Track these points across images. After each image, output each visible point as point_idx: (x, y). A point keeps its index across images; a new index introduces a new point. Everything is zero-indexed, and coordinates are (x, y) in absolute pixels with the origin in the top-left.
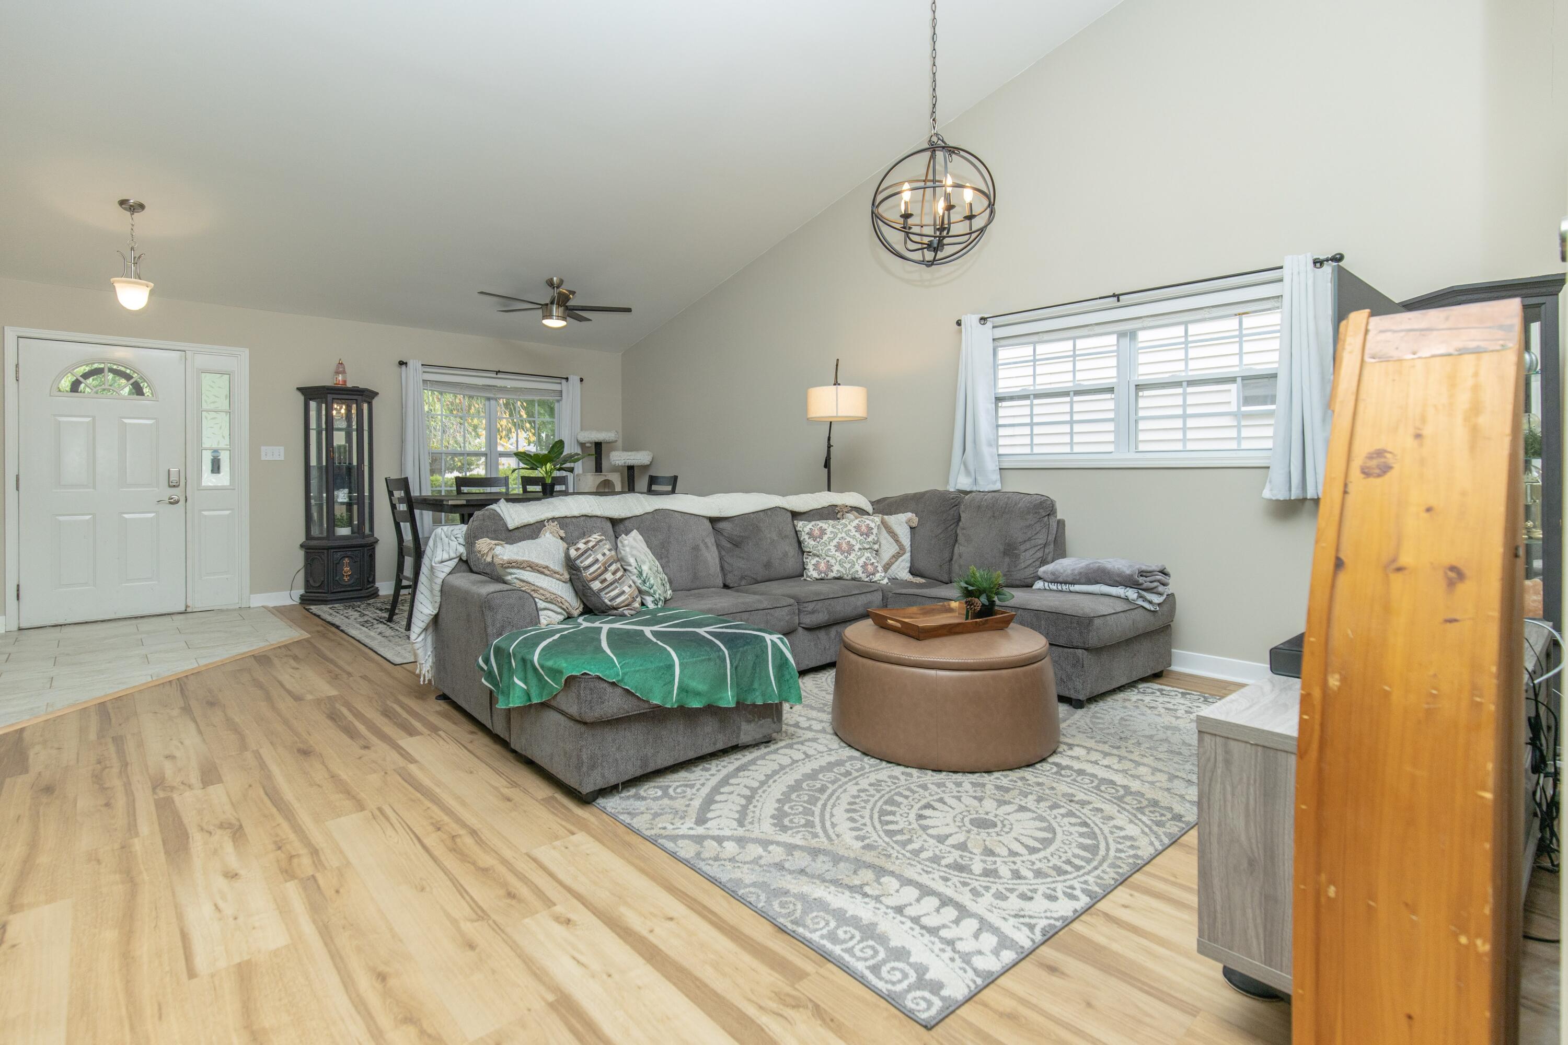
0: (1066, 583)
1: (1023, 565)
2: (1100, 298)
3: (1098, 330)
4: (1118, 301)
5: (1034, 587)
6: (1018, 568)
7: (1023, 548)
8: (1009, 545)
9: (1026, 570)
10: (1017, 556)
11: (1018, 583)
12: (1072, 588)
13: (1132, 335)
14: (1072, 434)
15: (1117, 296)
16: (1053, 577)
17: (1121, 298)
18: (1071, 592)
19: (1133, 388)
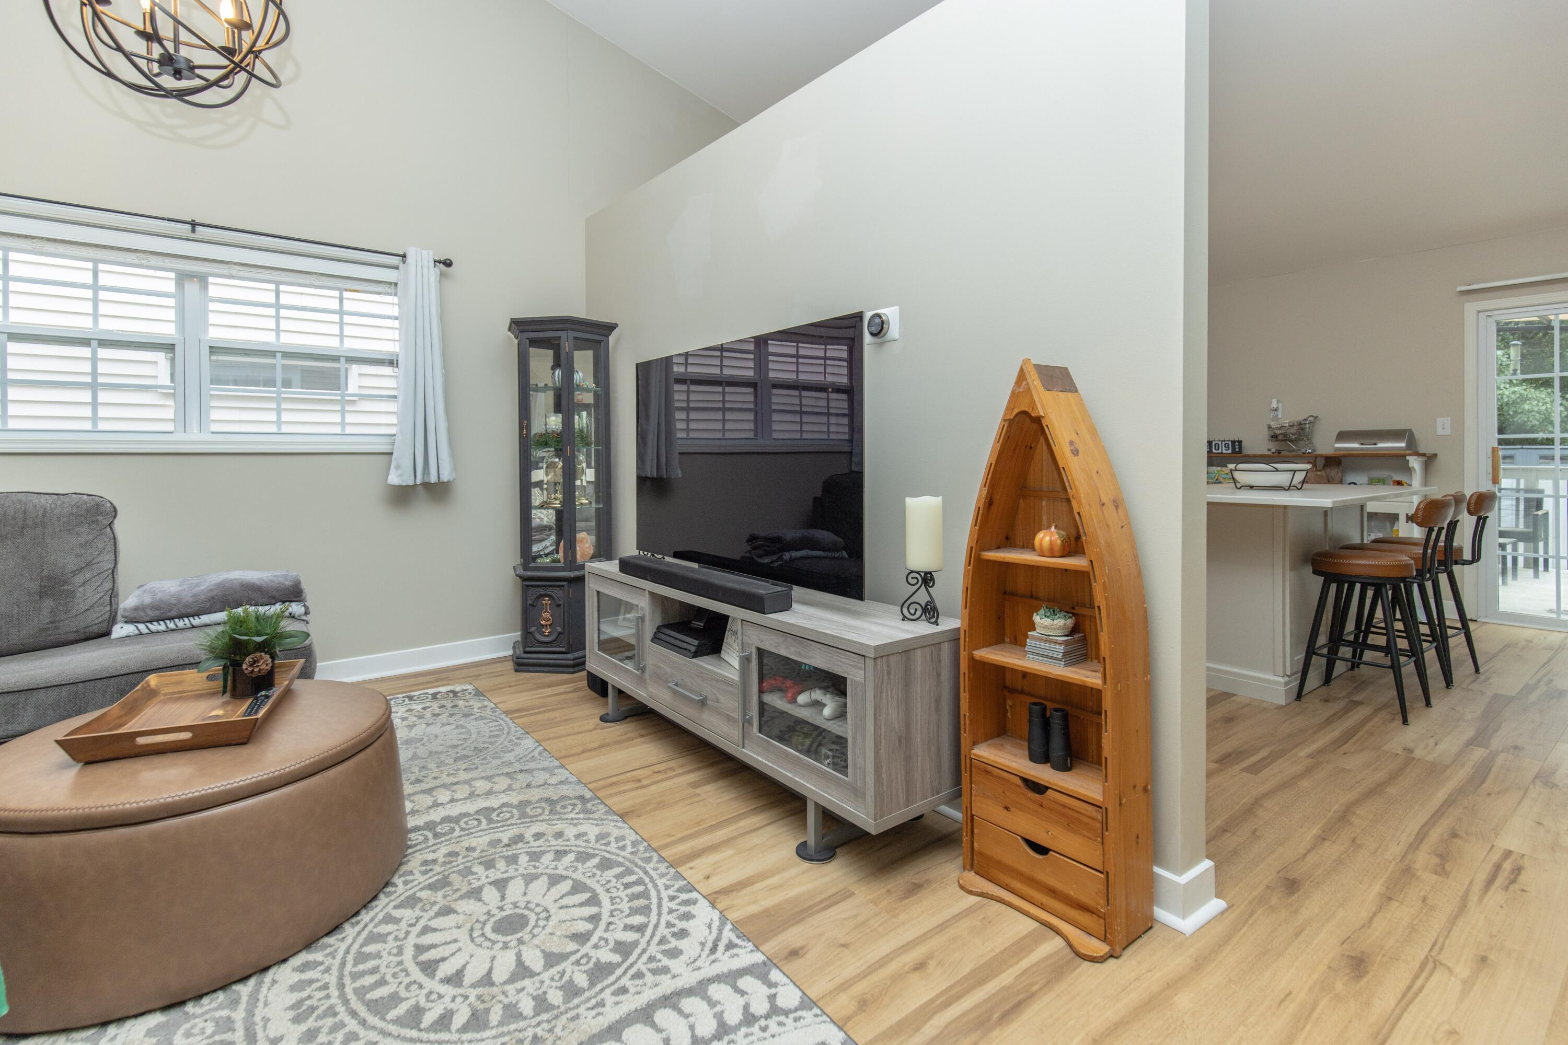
0: (181, 617)
1: (82, 607)
2: (169, 220)
3: (154, 261)
4: (193, 231)
5: (114, 635)
6: (74, 612)
7: (78, 580)
8: (50, 578)
9: (88, 613)
10: (71, 594)
11: (72, 637)
12: (196, 621)
13: (203, 280)
14: (95, 404)
15: (194, 224)
16: (157, 613)
17: (198, 228)
18: (193, 627)
19: (205, 351)
